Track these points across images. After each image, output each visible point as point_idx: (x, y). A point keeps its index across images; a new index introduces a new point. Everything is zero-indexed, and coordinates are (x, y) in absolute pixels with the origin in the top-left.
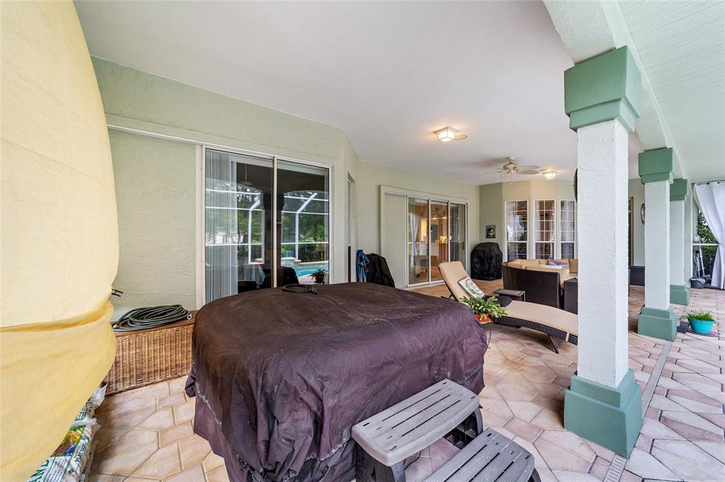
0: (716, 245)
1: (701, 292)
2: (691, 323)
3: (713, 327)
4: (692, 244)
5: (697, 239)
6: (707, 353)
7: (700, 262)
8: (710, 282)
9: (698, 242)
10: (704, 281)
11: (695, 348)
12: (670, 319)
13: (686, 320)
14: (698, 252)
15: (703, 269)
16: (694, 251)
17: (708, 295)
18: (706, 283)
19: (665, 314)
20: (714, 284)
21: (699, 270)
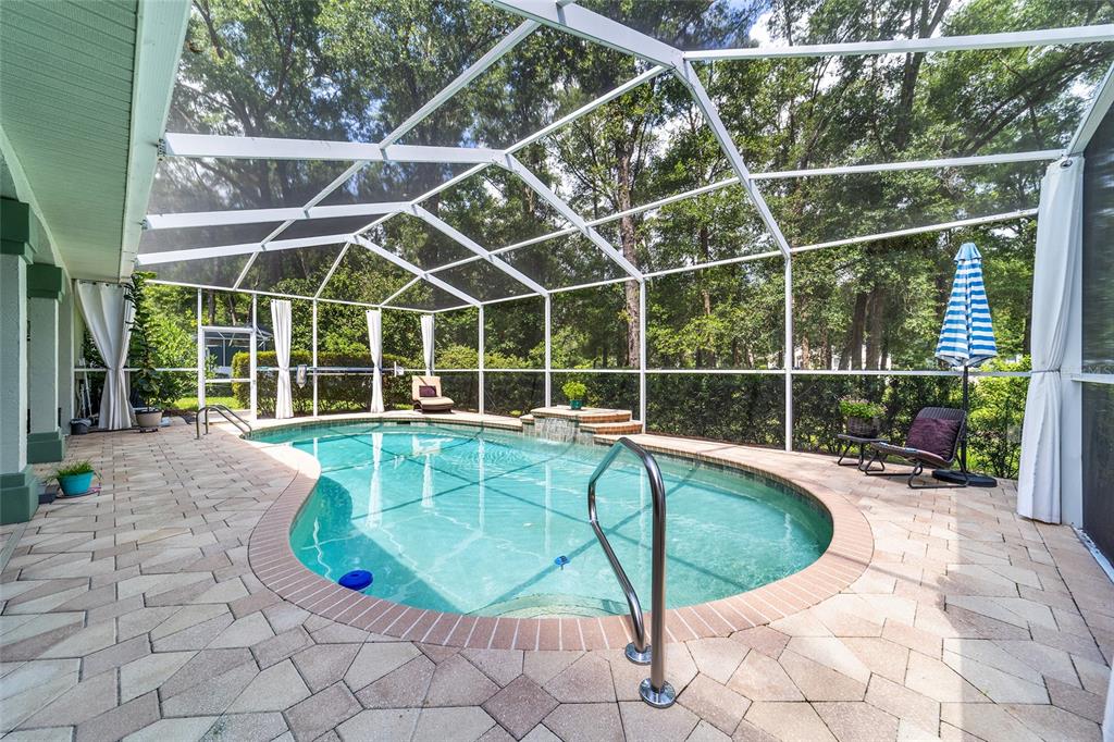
0: (104, 370)
1: (83, 439)
2: (62, 485)
3: (92, 481)
4: (73, 370)
5: (83, 362)
6: (80, 519)
7: (86, 395)
8: (96, 423)
9: (83, 367)
10: (89, 422)
11: (64, 518)
12: (26, 484)
13: (56, 482)
14: (82, 381)
15: (90, 405)
16: (76, 380)
17: (94, 441)
18: (92, 425)
19: (18, 479)
20: (102, 425)
21: (84, 408)
